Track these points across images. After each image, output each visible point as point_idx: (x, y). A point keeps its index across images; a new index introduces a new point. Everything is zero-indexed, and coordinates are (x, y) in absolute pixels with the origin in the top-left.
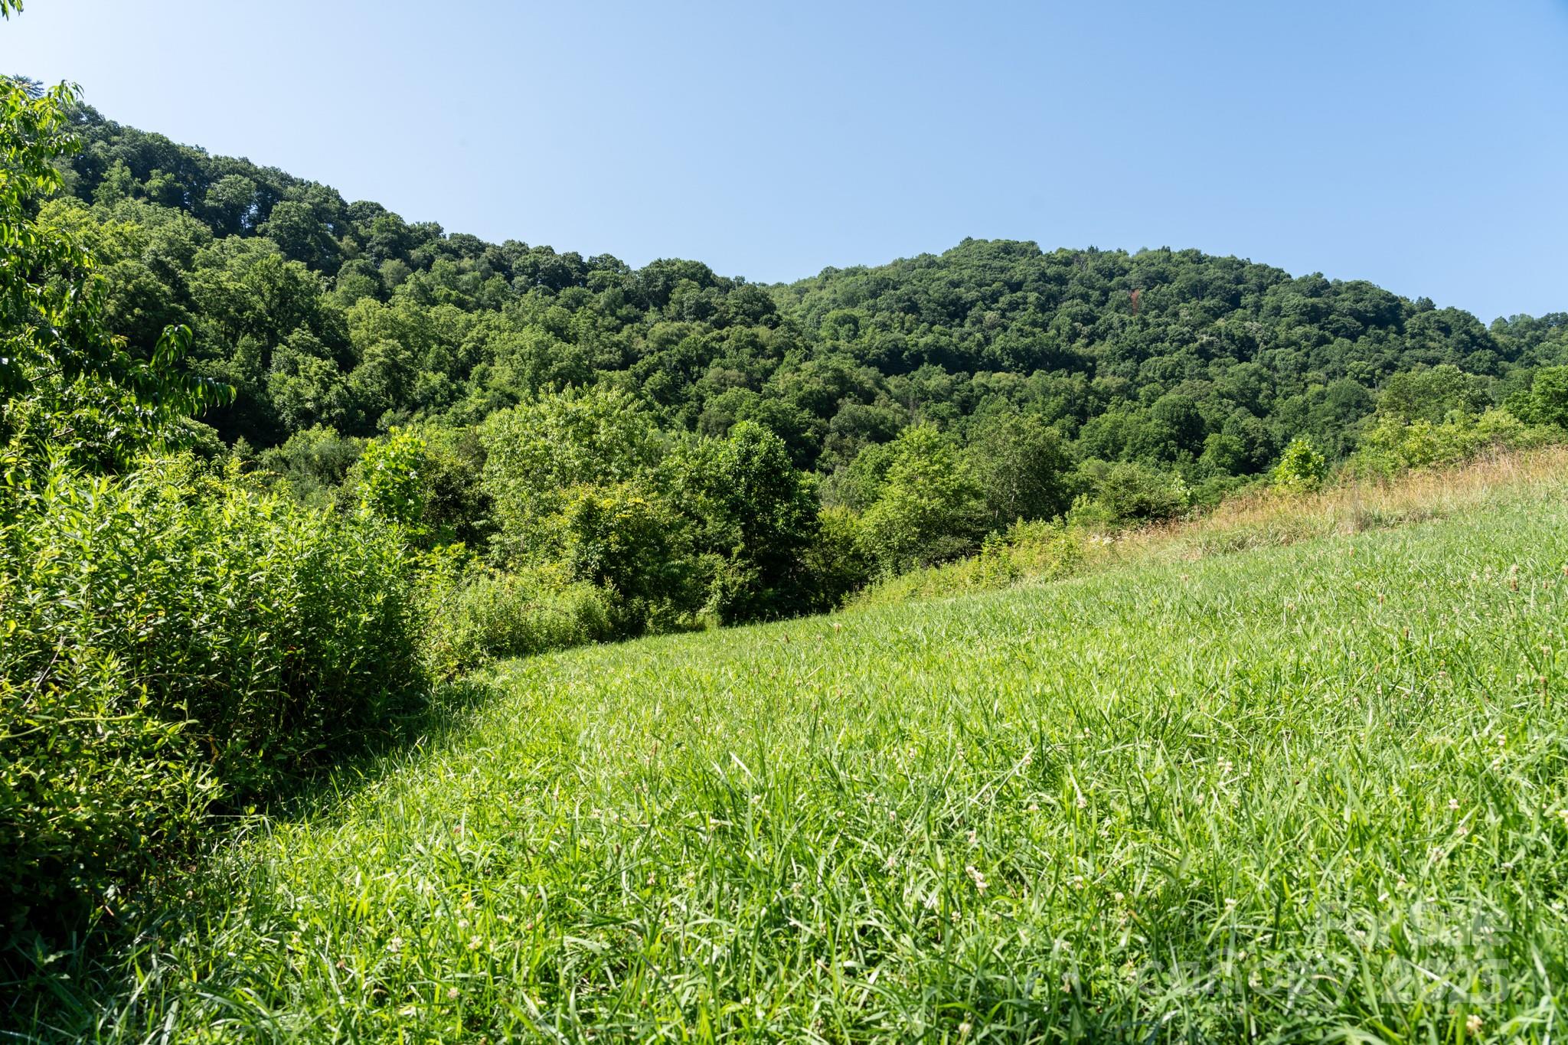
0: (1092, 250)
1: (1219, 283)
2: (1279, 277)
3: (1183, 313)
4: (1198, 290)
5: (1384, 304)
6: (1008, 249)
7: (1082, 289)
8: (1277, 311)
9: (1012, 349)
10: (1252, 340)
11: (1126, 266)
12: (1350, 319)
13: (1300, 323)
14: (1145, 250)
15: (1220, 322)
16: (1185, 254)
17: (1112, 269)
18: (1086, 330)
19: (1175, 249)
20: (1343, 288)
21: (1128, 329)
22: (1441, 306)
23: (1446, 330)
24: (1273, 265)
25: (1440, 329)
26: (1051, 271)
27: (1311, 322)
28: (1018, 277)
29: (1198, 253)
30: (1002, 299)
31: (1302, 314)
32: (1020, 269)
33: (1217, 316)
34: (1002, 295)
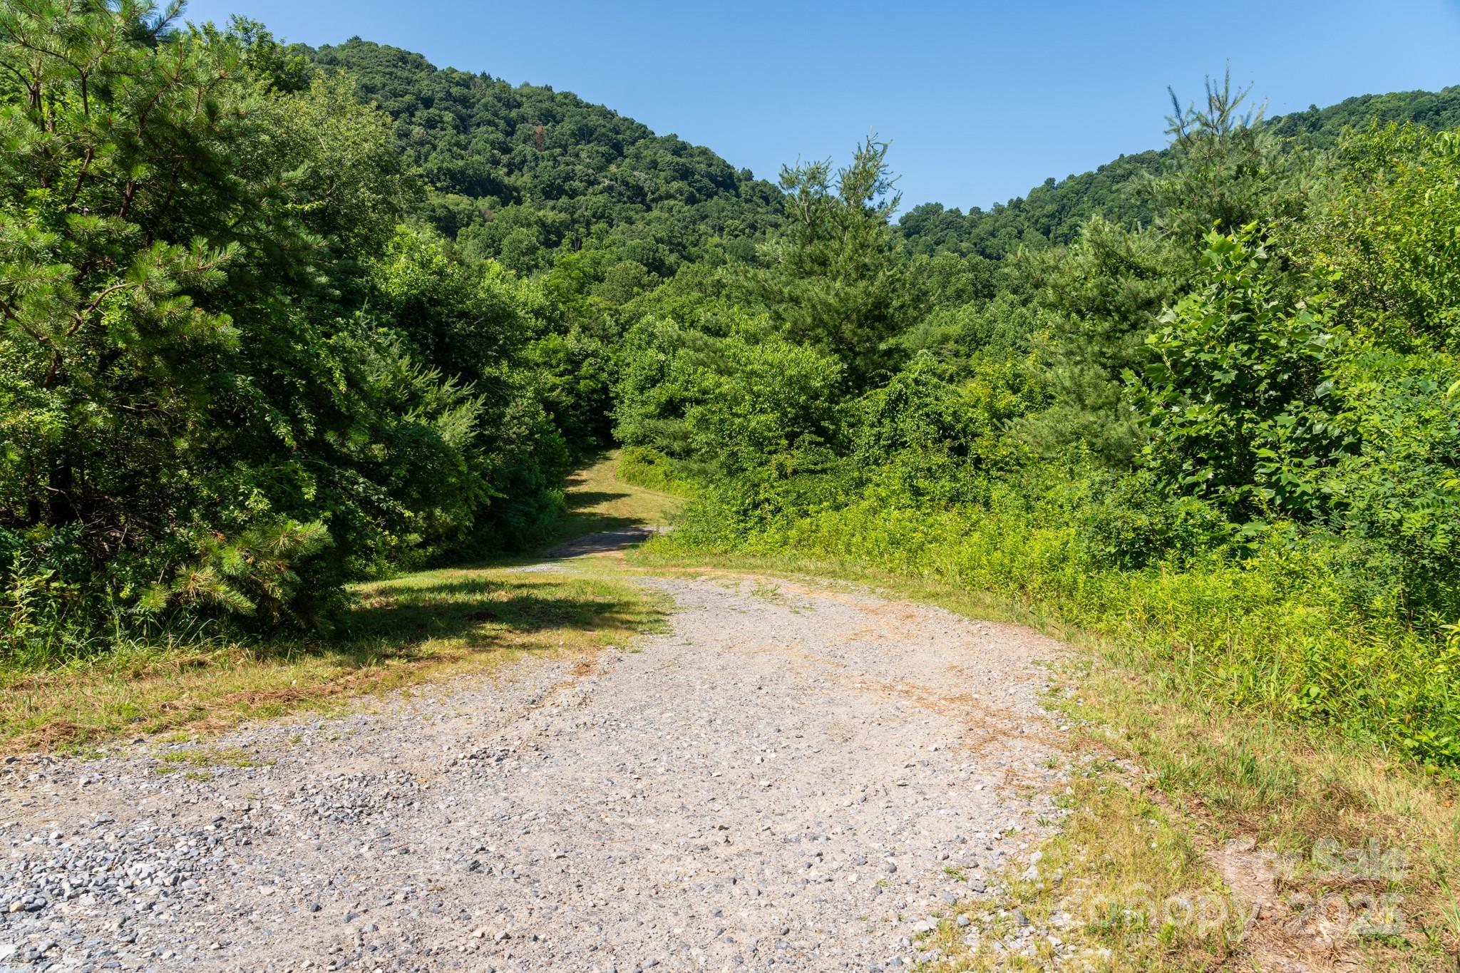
0: (484, 74)
1: (603, 130)
2: (644, 133)
3: (583, 155)
4: (584, 134)
5: (727, 171)
6: (403, 58)
7: (489, 117)
8: (654, 165)
9: (448, 169)
10: (641, 189)
11: (518, 97)
12: (706, 181)
13: (674, 179)
14: (527, 85)
15: (613, 168)
16: (566, 95)
17: (508, 100)
18: (505, 159)
19: (556, 90)
20: (697, 152)
21: (542, 164)
22: (758, 178)
23: (766, 200)
24: (638, 120)
25: (762, 197)
26: (455, 91)
27: (682, 179)
28: (426, 93)
29: (575, 97)
30: (418, 114)
31: (675, 171)
32: (425, 86)
33: (609, 162)
34: (417, 109)
